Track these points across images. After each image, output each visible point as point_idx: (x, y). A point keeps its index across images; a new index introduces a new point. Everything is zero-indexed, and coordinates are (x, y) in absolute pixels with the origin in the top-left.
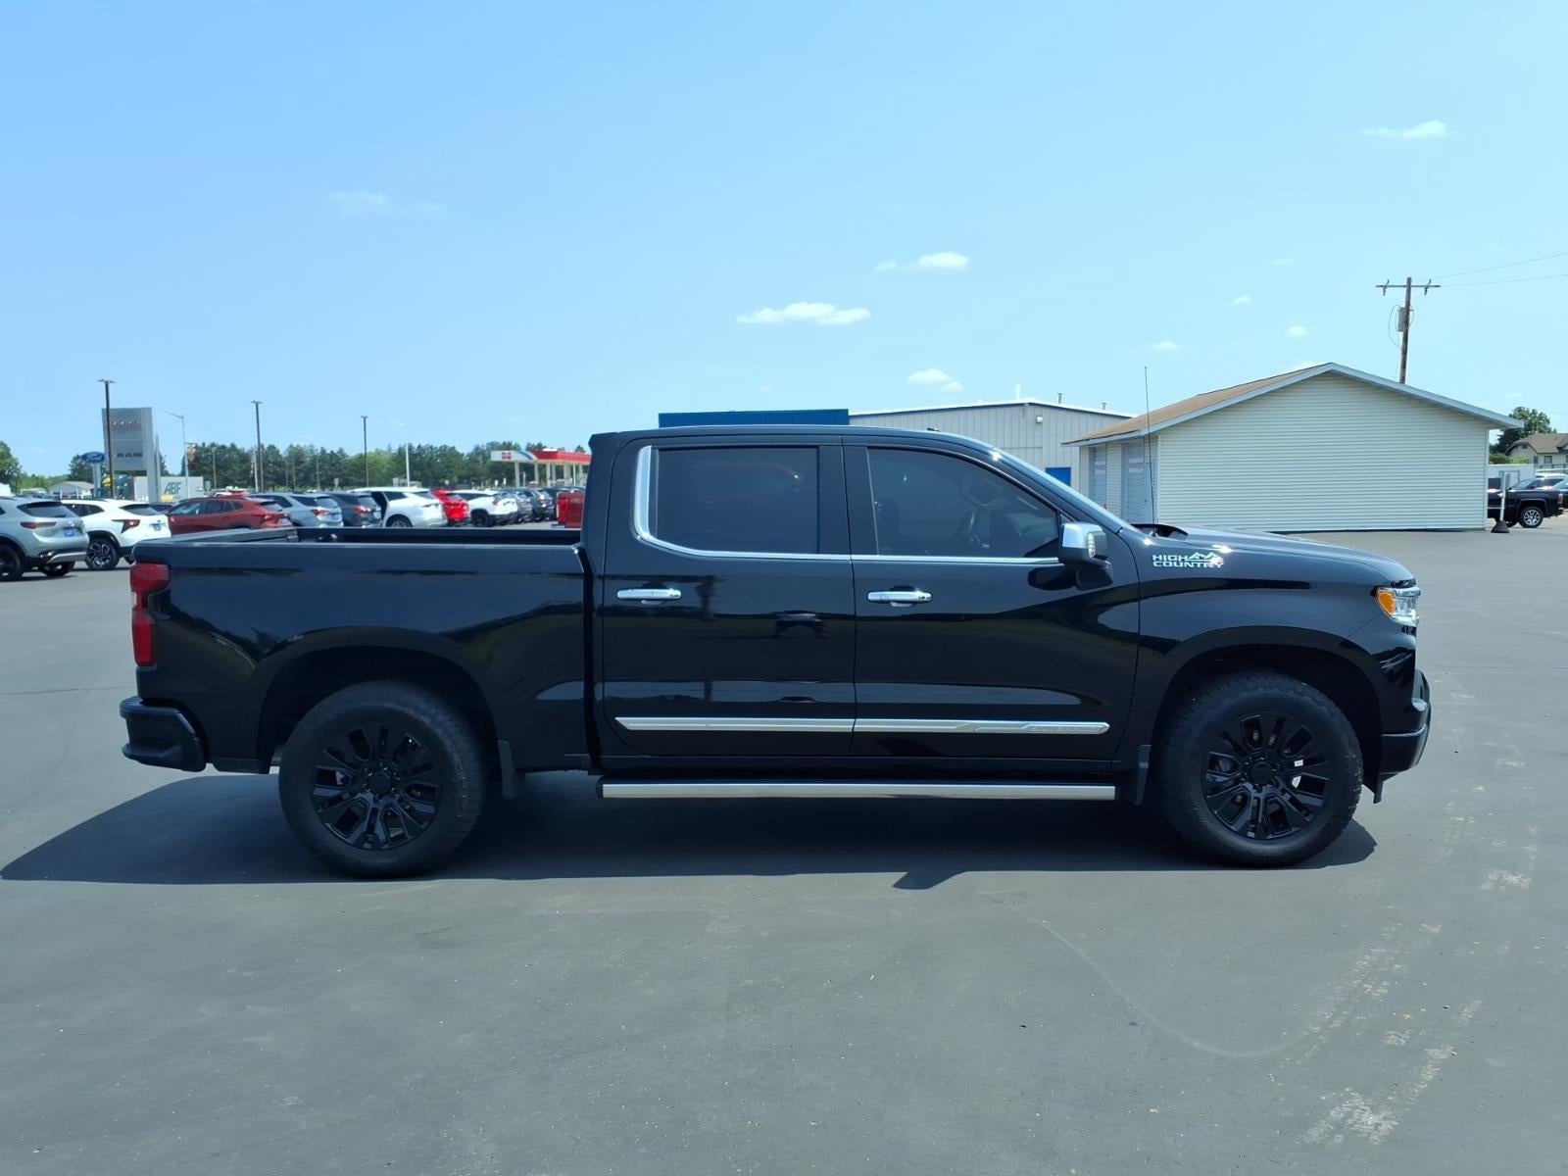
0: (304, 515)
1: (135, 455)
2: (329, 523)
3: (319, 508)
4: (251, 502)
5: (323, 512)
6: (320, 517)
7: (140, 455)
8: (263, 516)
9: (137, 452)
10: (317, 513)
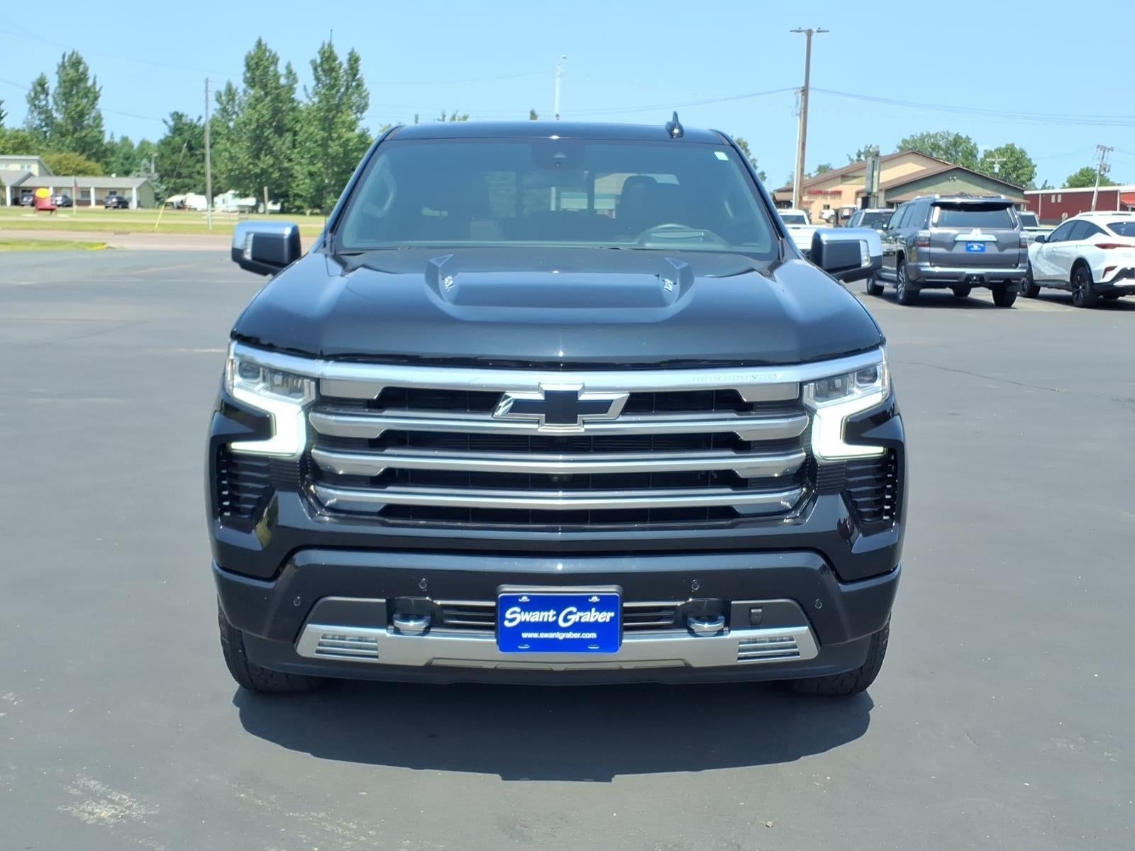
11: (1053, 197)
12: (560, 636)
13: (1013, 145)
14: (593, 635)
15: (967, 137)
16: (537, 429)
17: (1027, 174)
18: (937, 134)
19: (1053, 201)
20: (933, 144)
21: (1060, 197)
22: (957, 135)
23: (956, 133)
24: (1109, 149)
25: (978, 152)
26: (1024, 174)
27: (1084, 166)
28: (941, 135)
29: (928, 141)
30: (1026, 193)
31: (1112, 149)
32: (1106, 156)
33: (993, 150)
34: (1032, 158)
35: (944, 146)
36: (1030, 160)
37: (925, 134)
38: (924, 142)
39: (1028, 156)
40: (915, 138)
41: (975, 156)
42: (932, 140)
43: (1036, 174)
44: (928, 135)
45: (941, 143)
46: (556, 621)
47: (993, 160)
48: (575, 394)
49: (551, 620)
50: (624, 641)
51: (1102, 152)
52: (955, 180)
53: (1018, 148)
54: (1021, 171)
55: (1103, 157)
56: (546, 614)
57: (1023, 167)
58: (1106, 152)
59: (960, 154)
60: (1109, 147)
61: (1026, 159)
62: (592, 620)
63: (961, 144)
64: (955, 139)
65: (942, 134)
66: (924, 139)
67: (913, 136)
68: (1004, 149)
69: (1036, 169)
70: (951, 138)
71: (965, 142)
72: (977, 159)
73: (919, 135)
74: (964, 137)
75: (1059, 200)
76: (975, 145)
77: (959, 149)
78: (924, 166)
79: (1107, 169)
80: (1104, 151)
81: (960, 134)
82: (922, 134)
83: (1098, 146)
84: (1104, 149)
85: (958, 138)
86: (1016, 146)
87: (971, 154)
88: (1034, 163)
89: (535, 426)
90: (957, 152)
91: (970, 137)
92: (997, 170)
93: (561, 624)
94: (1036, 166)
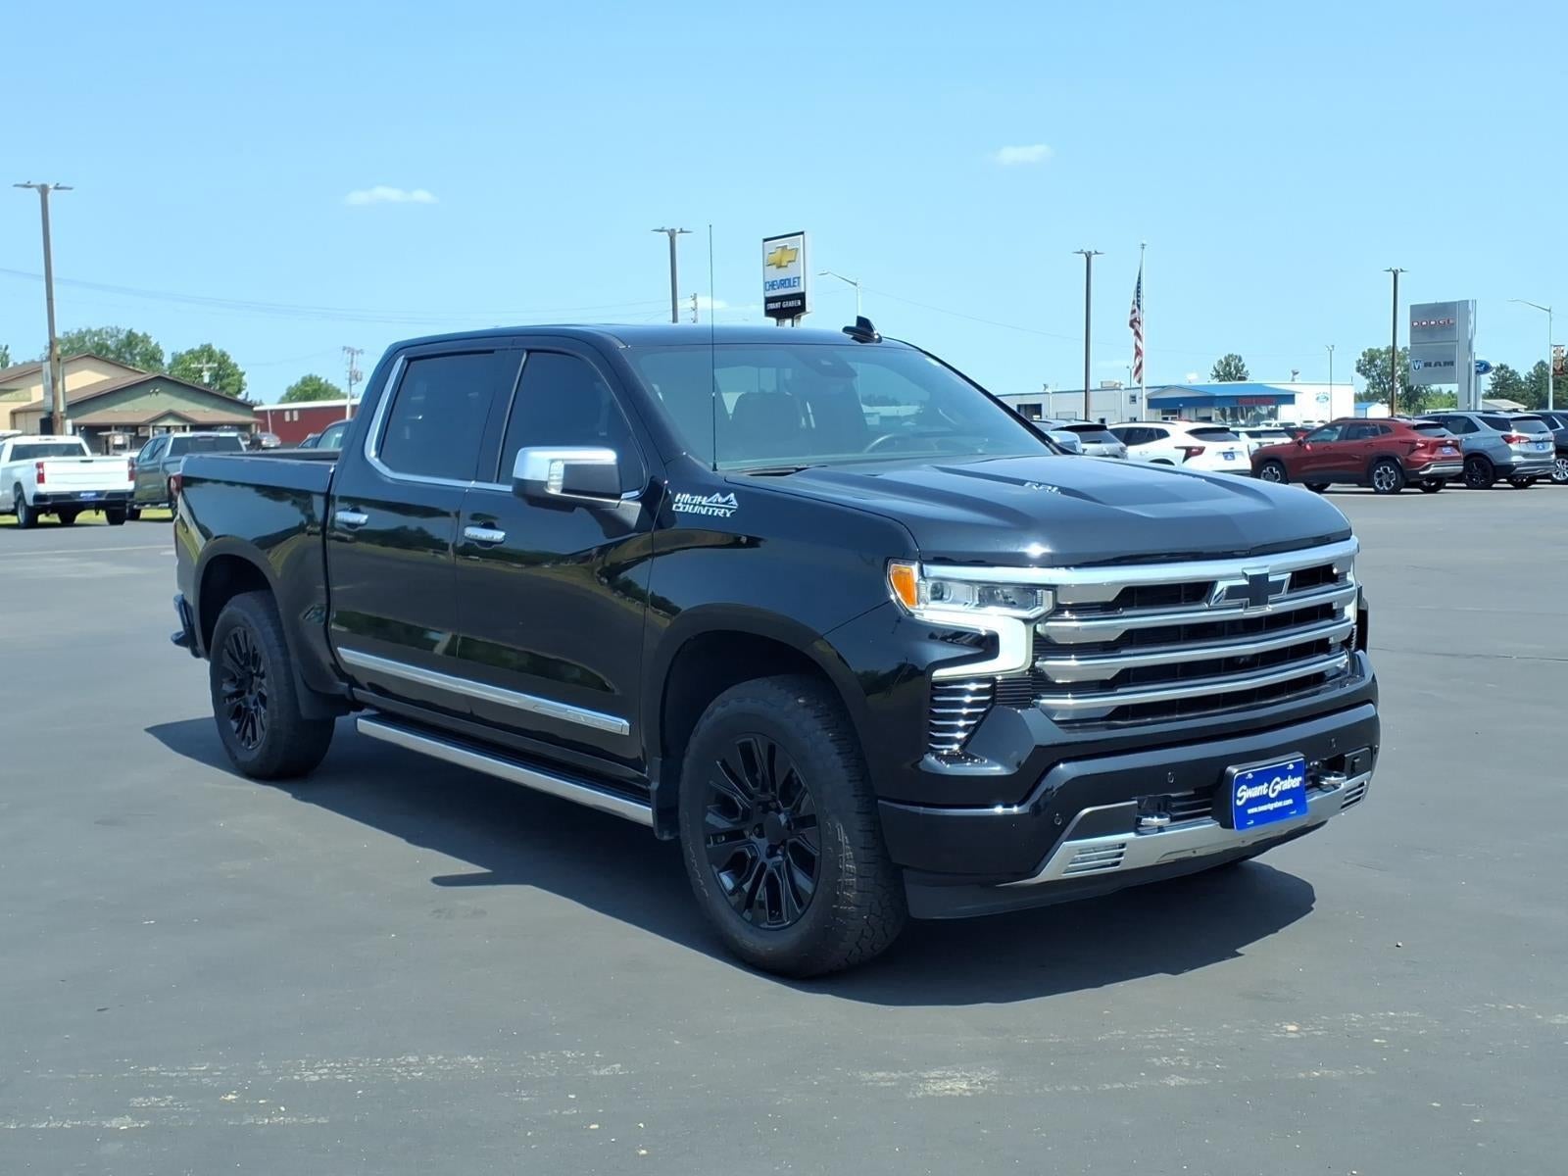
0: (1492, 442)
1: (1446, 364)
2: (1525, 455)
3: (1514, 433)
4: (1403, 425)
5: (1520, 438)
6: (1513, 447)
7: (1452, 363)
8: (1414, 442)
9: (1448, 360)
10: (1509, 440)
11: (287, 413)
12: (1271, 807)
13: (209, 347)
14: (1289, 802)
15: (145, 335)
16: (1242, 613)
17: (233, 385)
18: (101, 330)
19: (287, 419)
20: (98, 344)
21: (296, 414)
22: (130, 331)
23: (128, 329)
24: (358, 352)
25: (162, 354)
26: (229, 384)
27: (306, 374)
28: (107, 332)
29: (90, 340)
30: (255, 409)
31: (361, 352)
32: (355, 359)
33: (184, 353)
34: (237, 363)
35: (113, 347)
36: (235, 366)
37: (84, 330)
38: (85, 342)
39: (233, 360)
40: (70, 335)
41: (160, 361)
42: (96, 339)
43: (246, 384)
44: (89, 331)
45: (109, 342)
46: (1268, 793)
47: (200, 366)
48: (1266, 576)
49: (1265, 793)
50: (1308, 801)
51: (350, 355)
52: (157, 393)
53: (217, 351)
54: (225, 381)
55: (352, 362)
56: (1261, 787)
57: (229, 375)
58: (355, 356)
59: (138, 358)
60: (358, 349)
61: (230, 364)
62: (1289, 787)
63: (137, 345)
64: (128, 337)
65: (109, 330)
66: (84, 337)
67: (68, 333)
68: (198, 352)
69: (244, 378)
70: (122, 336)
71: (143, 341)
72: (163, 364)
73: (75, 331)
74: (140, 334)
75: (296, 418)
76: (157, 345)
77: (136, 352)
78: (107, 374)
79: (359, 377)
80: (353, 354)
81: (134, 331)
82: (80, 332)
83: (344, 349)
84: (352, 352)
85: (131, 335)
86: (214, 347)
87: (153, 357)
88: (241, 369)
89: (1241, 610)
90: (133, 356)
91: (149, 334)
92: (206, 380)
93: (1272, 795)
94: (243, 374)
